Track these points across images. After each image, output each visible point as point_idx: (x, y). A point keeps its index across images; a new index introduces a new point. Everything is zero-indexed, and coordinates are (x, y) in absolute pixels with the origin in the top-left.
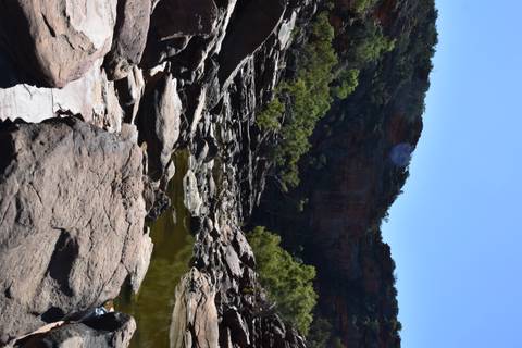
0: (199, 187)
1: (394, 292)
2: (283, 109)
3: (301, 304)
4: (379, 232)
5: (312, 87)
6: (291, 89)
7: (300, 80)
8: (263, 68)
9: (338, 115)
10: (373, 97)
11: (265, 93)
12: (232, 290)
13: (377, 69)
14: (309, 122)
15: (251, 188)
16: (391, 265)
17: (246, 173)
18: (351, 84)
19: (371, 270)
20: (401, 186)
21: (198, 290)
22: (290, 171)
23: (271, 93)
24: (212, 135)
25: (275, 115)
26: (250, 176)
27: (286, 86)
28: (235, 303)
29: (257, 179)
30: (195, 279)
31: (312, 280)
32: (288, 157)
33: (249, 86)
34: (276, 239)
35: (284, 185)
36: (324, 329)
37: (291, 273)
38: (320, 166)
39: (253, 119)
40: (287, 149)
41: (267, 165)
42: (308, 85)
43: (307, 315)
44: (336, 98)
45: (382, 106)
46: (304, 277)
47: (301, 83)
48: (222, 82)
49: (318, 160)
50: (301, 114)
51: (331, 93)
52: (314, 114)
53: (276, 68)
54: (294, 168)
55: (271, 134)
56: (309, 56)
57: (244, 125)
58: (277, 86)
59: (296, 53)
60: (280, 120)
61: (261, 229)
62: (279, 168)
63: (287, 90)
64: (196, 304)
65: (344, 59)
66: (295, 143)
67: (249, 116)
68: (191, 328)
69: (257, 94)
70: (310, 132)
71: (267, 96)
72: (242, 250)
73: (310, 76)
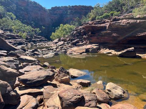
0: (47, 54)
1: (62, 7)
2: (21, 32)
3: (69, 28)
4: (49, 10)
5: (13, 24)
6: (15, 30)
7: (12, 28)
8: (10, 37)
9: (20, 18)
10: (14, 9)
11: (17, 37)
12: (67, 43)
13: (6, 7)
14: (23, 26)
15: (41, 39)
16: (56, 7)
17: (37, 41)
18: (11, 15)
19: (57, 12)
20: (37, 3)
21: (72, 52)
22: (36, 30)
23: (17, 35)
24: (31, 51)
25: (22, 34)
26: (38, 39)
27: (14, 31)
28: (70, 43)
29: (39, 38)
30: (69, 53)
31: (63, 25)
32: (33, 31)
33: (16, 41)
34: (53, 33)
35: (39, 32)
36: (72, 23)
37: (62, 30)
38: (34, 23)
39: (24, 39)
40: (31, 31)
41: (35, 36)
42: (13, 25)
43: (72, 26)
44: (16, 19)
45: (17, 7)
46: (63, 27)
47: (13, 27)
48: (16, 50)
49: (32, 24)
50: (21, 27)
51: (15, 20)
52: (21, 24)
53: (9, 34)
54: (35, 29)
55: (27, 35)
56: (5, 25)
57: (26, 41)
58: (14, 34)
59: (4, 29)
60: (24, 33)
61: (51, 37)
62: (36, 33)
63: (15, 31)
64: (75, 53)
65: (4, 16)
66: (29, 29)
67: (24, 40)
68: (81, 53)
69: (17, 39)
70: (26, 25)
71: (17, 36)
72: (57, 41)
73: (11, 25)
